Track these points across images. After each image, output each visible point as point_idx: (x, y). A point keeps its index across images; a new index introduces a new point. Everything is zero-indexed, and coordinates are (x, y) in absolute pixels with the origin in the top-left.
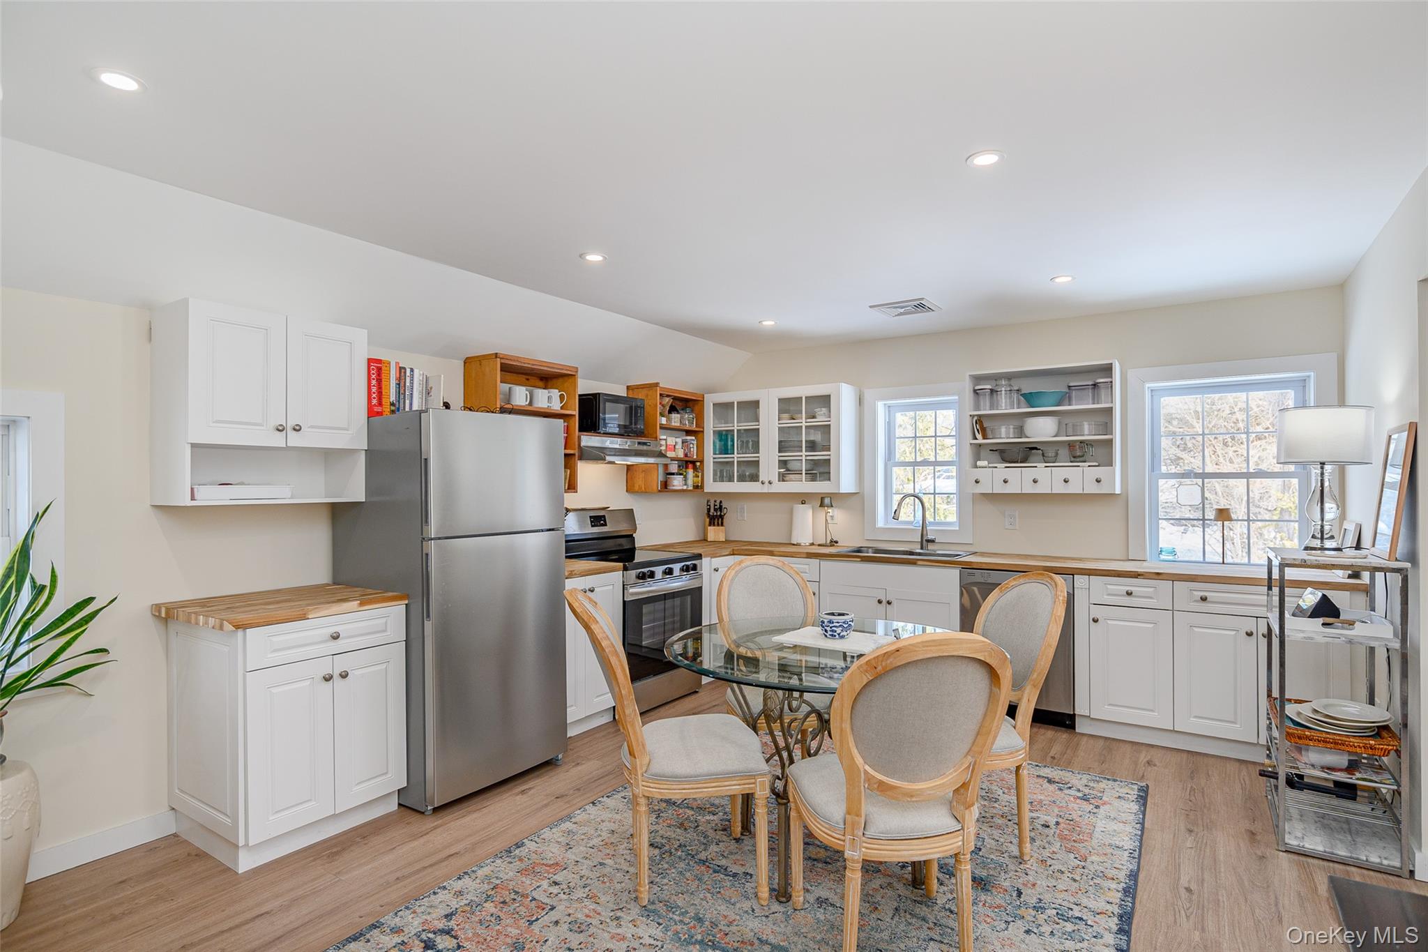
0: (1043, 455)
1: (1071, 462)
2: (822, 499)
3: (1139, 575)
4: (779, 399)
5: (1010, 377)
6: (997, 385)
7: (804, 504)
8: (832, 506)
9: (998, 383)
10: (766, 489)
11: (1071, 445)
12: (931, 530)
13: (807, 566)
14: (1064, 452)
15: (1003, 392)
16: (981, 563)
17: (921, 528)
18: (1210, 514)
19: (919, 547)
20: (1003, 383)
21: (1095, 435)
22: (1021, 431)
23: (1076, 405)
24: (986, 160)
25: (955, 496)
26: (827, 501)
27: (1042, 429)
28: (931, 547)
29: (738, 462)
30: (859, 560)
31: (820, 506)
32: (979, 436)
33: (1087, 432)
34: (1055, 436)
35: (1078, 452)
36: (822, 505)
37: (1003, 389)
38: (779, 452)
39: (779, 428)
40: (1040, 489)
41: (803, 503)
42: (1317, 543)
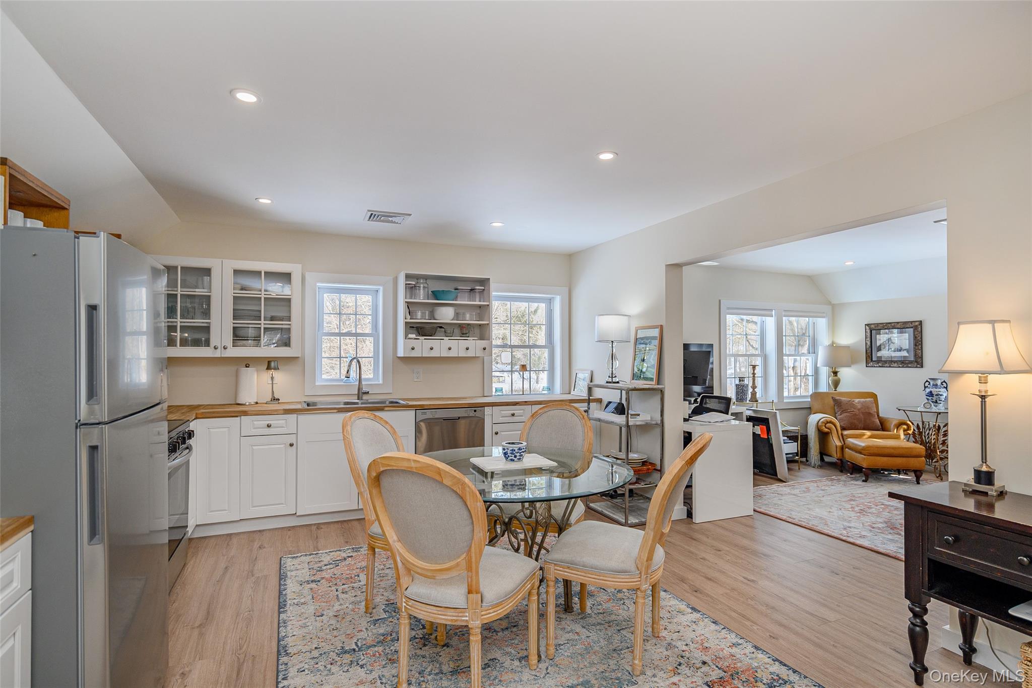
0: (445, 332)
1: (461, 337)
2: (269, 363)
3: (517, 404)
4: (234, 270)
5: (426, 278)
6: (418, 283)
7: (248, 367)
8: (278, 369)
9: (419, 281)
10: (218, 354)
11: (461, 326)
12: (366, 384)
13: (284, 422)
14: (457, 331)
15: (422, 288)
16: (430, 405)
17: (358, 383)
18: (517, 367)
19: (356, 398)
20: (422, 281)
21: (476, 321)
22: (432, 316)
23: (460, 301)
24: (606, 156)
25: (372, 359)
26: (273, 364)
27: (446, 315)
28: (365, 397)
29: (180, 326)
30: (336, 411)
31: (267, 369)
32: (409, 317)
33: (469, 319)
34: (452, 320)
35: (464, 331)
36: (269, 368)
37: (422, 286)
38: (234, 319)
39: (234, 297)
40: (452, 354)
41: (246, 367)
42: (610, 380)
